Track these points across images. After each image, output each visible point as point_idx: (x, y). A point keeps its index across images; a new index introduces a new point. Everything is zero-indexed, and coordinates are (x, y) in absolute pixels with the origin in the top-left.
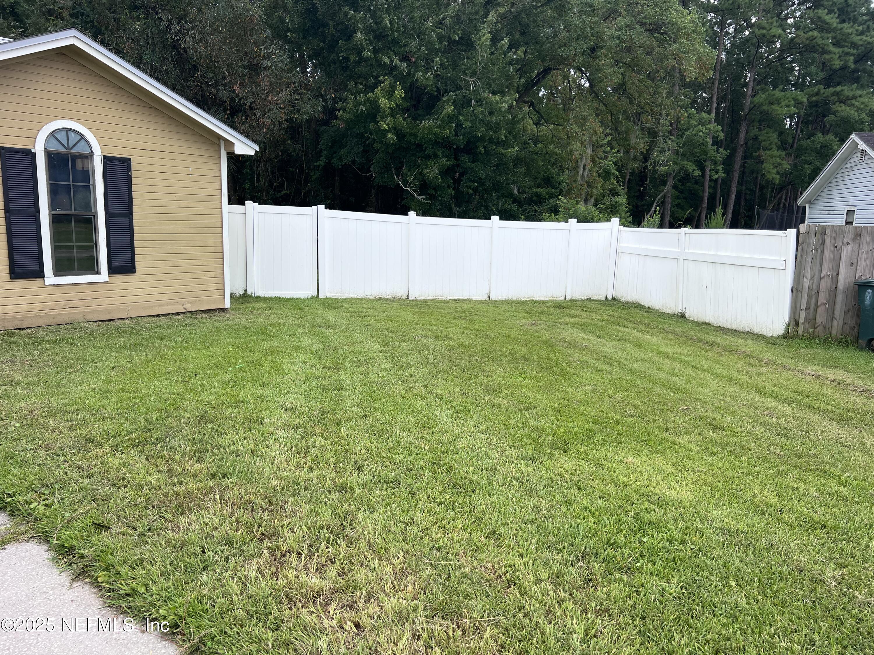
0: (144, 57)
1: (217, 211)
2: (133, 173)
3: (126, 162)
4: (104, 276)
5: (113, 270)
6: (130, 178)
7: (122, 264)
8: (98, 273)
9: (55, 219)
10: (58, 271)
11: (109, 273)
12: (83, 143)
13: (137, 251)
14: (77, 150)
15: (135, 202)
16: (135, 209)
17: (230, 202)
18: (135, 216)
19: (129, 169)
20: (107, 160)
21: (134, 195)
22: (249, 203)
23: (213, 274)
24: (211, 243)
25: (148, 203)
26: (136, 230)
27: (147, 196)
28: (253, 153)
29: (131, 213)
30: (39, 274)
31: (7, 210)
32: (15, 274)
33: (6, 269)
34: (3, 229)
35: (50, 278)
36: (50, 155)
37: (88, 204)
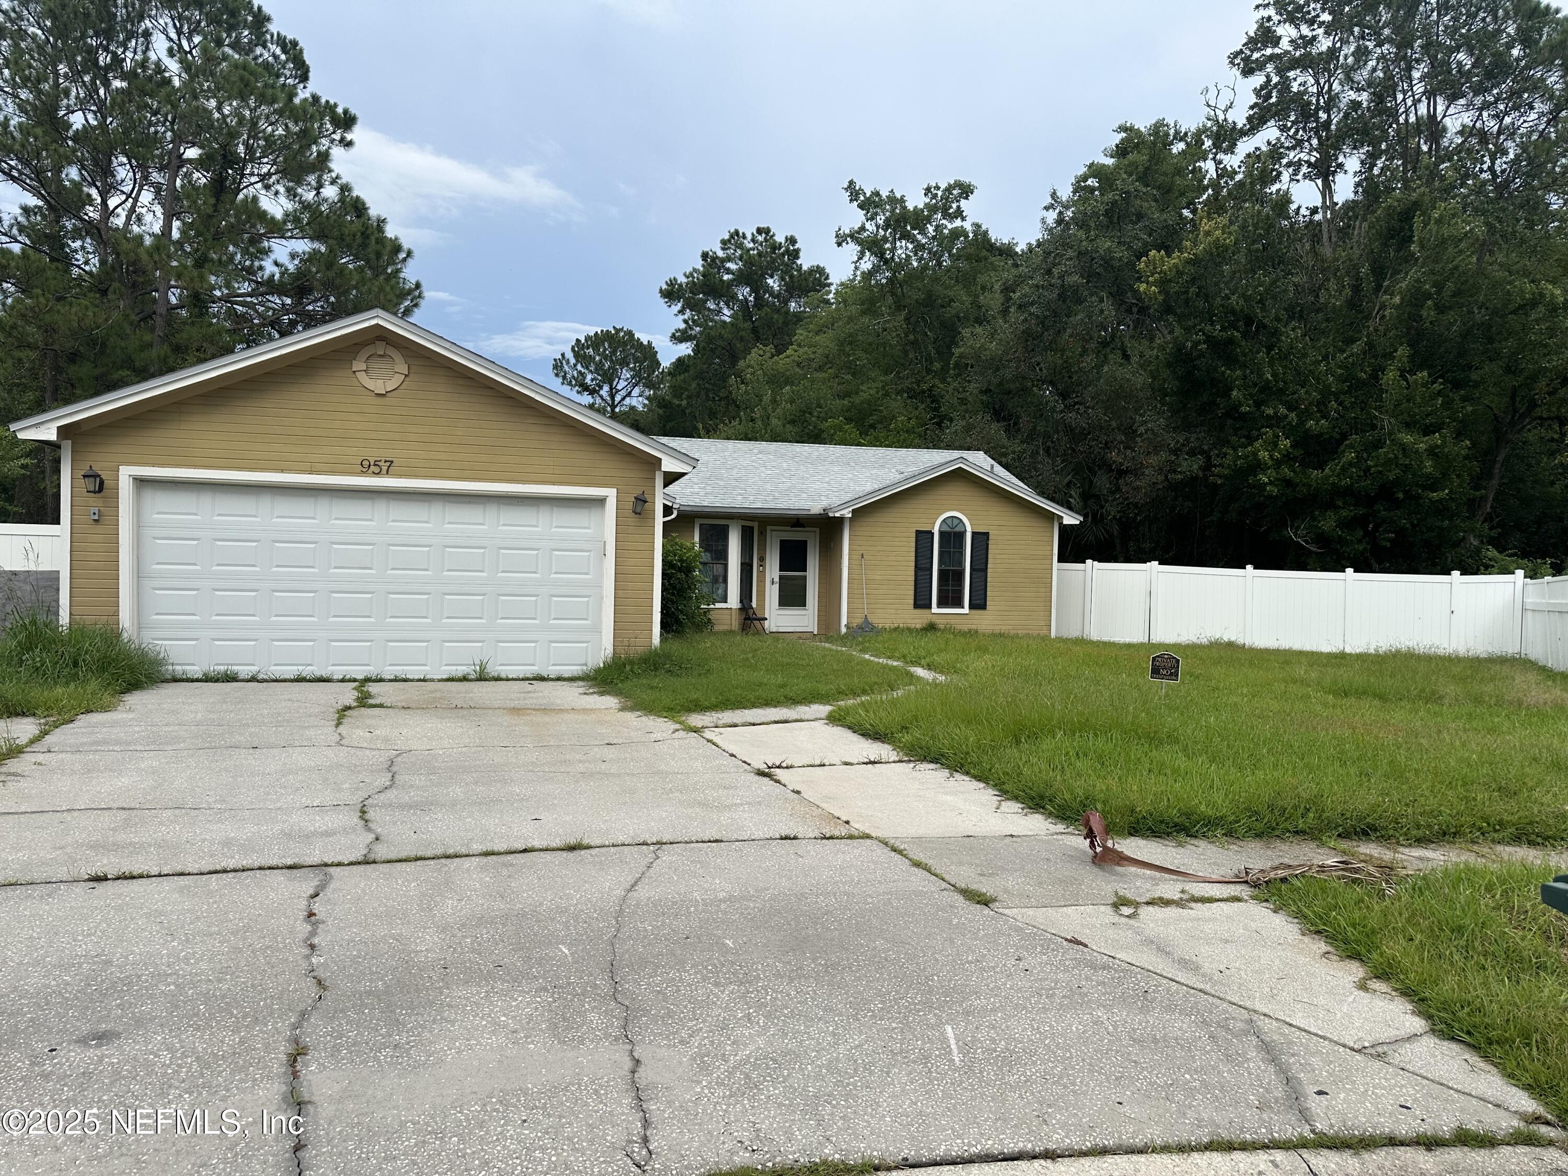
0: (1038, 428)
1: (1049, 568)
2: (990, 542)
3: (987, 534)
4: (966, 610)
5: (972, 607)
6: (988, 545)
7: (979, 602)
8: (963, 607)
9: (941, 573)
10: (940, 604)
11: (970, 608)
12: (961, 524)
13: (989, 593)
14: (957, 529)
15: (990, 561)
16: (989, 566)
17: (1059, 561)
18: (989, 570)
19: (988, 539)
20: (974, 534)
21: (990, 556)
22: (1089, 562)
24: (1042, 590)
25: (998, 561)
26: (989, 579)
27: (998, 556)
28: (1078, 522)
29: (987, 569)
30: (929, 606)
31: (916, 567)
32: (916, 606)
33: (912, 602)
34: (913, 578)
35: (935, 609)
36: (941, 533)
37: (961, 562)
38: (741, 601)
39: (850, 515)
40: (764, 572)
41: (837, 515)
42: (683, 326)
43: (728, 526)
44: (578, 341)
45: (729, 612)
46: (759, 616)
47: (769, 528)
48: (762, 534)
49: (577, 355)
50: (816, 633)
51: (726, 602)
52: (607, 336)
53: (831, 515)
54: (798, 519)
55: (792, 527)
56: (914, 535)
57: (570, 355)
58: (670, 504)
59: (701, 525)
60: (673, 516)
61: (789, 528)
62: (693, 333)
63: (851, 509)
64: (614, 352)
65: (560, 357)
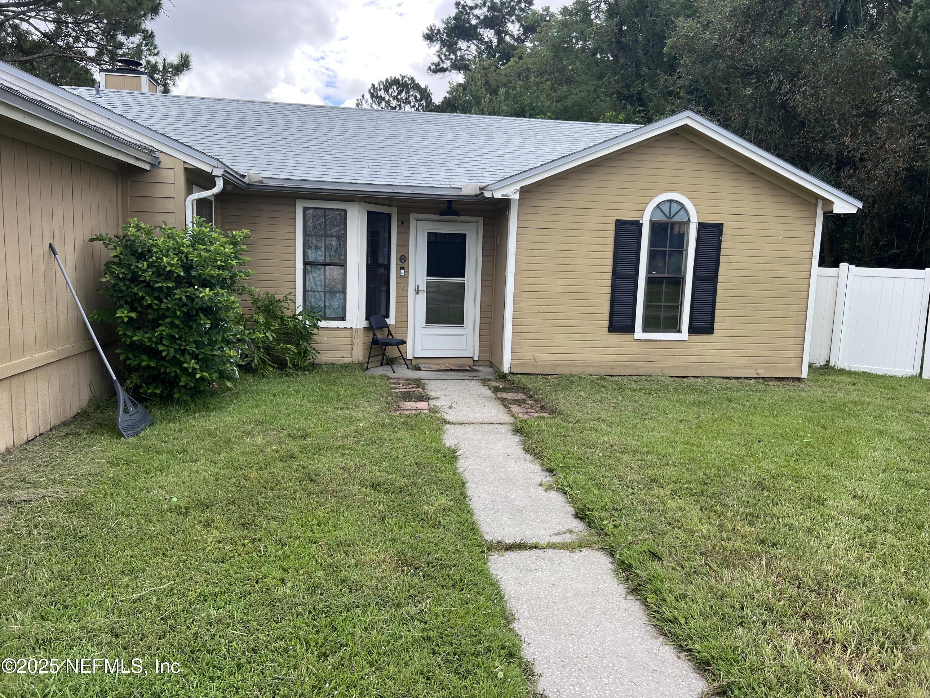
1: (806, 275)
2: (724, 238)
3: (719, 228)
4: (684, 335)
5: (692, 330)
6: (720, 242)
7: (702, 324)
8: (679, 331)
9: (650, 281)
10: (647, 327)
11: (689, 332)
12: (683, 212)
13: (717, 312)
14: (677, 219)
15: (722, 265)
16: (721, 272)
17: (821, 264)
18: (720, 279)
19: (721, 234)
20: (702, 226)
21: (722, 259)
22: (844, 265)
23: (792, 340)
24: (794, 307)
25: (734, 266)
26: (719, 292)
27: (733, 259)
28: (854, 211)
29: (717, 276)
30: (631, 329)
31: (614, 273)
32: (613, 328)
33: (606, 323)
34: (608, 290)
35: (639, 334)
36: (654, 225)
37: (680, 268)
38: (367, 318)
39: (517, 196)
40: (406, 276)
41: (498, 195)
42: (436, 60)
43: (345, 211)
44: (373, 85)
45: (348, 333)
46: (398, 336)
47: (413, 216)
48: (404, 224)
49: (372, 96)
50: (476, 358)
51: (343, 319)
52: (395, 82)
53: (488, 195)
54: (450, 202)
55: (442, 214)
56: (613, 227)
57: (368, 97)
58: (208, 169)
59: (305, 209)
60: (217, 189)
61: (437, 217)
62: (445, 66)
63: (518, 187)
64: (400, 93)
65: (361, 98)
